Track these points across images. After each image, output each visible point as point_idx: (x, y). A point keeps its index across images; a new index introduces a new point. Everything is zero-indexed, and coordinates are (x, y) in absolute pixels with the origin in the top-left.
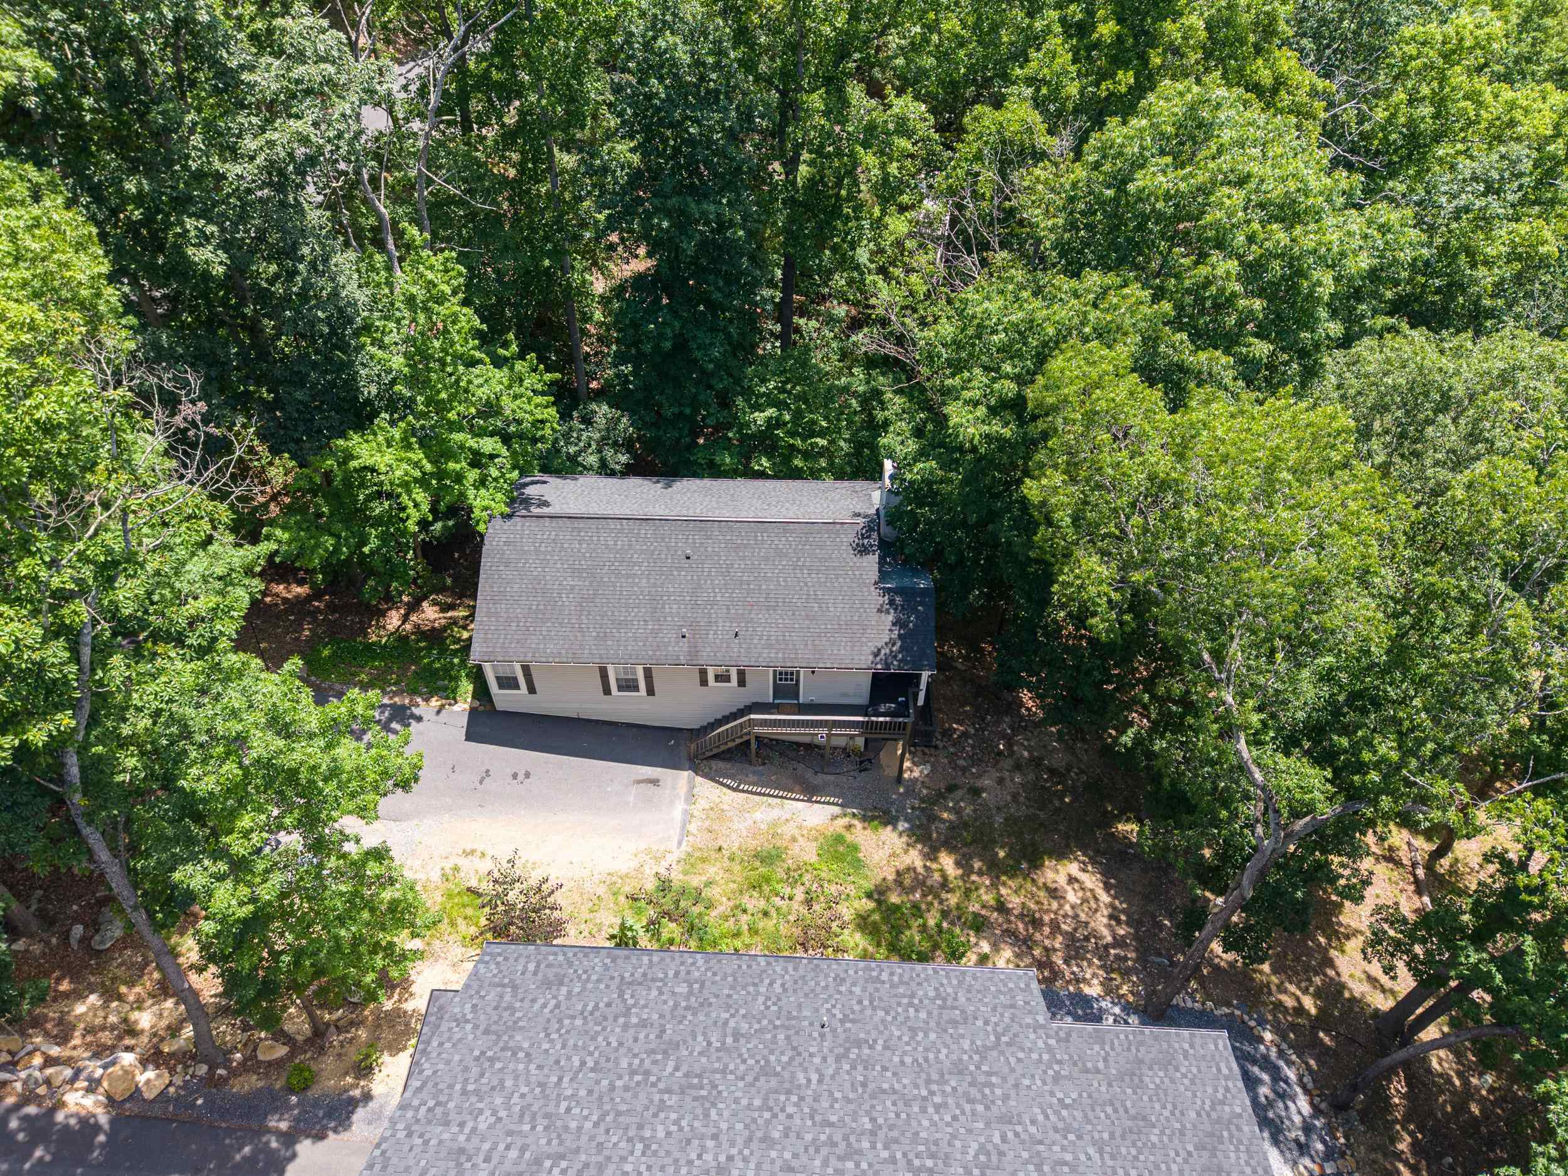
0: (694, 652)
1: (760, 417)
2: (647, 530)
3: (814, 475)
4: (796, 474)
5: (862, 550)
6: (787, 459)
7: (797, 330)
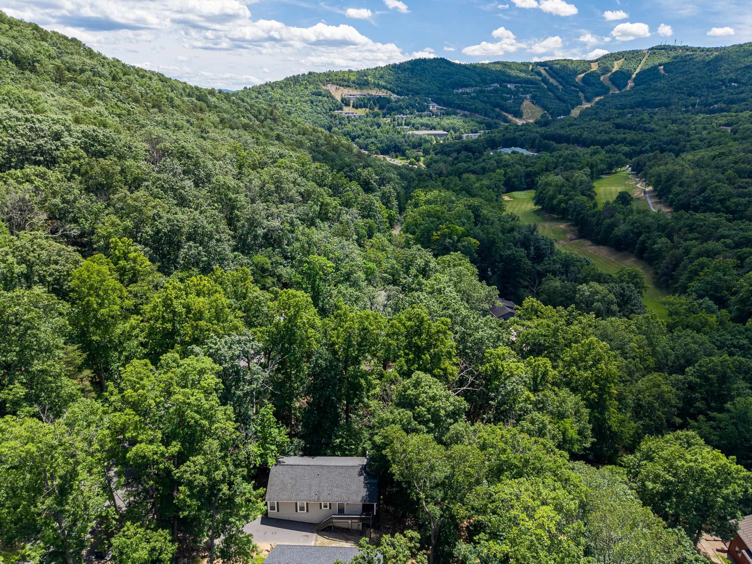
0: (318, 499)
1: (338, 441)
2: (309, 468)
3: (351, 455)
4: (347, 455)
5: (360, 474)
6: (344, 452)
7: (350, 417)
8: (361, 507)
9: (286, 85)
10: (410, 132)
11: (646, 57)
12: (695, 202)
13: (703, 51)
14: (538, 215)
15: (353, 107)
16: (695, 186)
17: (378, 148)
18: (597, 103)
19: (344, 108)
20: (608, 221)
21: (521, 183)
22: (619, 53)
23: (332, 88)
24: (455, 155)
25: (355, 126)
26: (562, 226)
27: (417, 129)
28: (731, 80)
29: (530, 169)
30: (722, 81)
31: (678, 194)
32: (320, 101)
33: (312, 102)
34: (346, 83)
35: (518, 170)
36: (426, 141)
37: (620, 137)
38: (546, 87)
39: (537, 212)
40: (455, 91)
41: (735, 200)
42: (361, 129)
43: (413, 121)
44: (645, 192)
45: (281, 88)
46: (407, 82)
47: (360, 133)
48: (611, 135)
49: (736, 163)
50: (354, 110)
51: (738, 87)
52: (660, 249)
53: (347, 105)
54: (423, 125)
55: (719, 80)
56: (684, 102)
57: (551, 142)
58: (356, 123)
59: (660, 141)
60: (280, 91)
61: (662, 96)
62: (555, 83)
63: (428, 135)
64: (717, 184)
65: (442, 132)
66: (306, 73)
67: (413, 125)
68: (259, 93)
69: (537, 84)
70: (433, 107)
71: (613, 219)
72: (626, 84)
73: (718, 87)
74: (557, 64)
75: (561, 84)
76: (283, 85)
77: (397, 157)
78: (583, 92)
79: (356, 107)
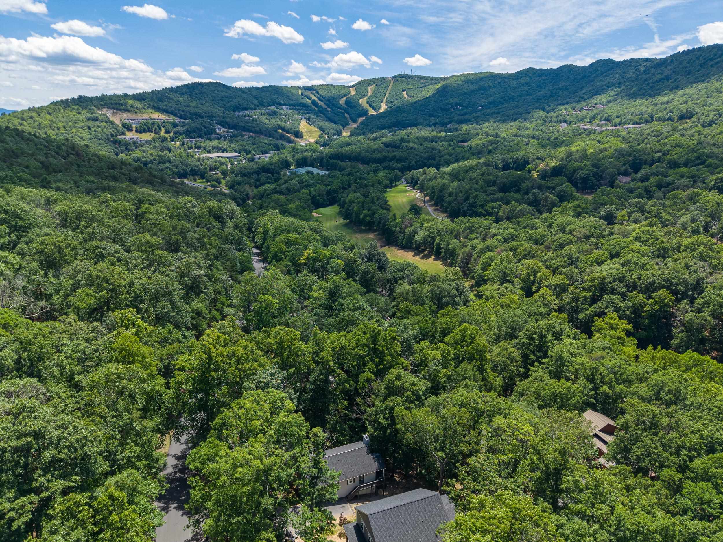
0: (346, 478)
8: (375, 474)
9: (54, 110)
10: (204, 155)
11: (392, 83)
12: (463, 208)
13: (432, 80)
14: (349, 228)
15: (137, 131)
16: (460, 195)
17: (174, 173)
18: (362, 123)
19: (127, 133)
20: (409, 229)
21: (324, 200)
22: (370, 80)
23: (108, 113)
24: (255, 176)
25: (144, 152)
26: (371, 236)
27: (209, 152)
28: (457, 104)
29: (329, 187)
30: (451, 104)
31: (450, 203)
32: (99, 127)
33: (89, 128)
34: (123, 107)
35: (319, 189)
36: (222, 164)
37: (391, 154)
38: (316, 109)
39: (346, 225)
40: (237, 113)
41: (491, 204)
42: (151, 155)
43: (203, 145)
44: (424, 202)
45: (49, 114)
46: (188, 106)
47: (152, 158)
48: (384, 154)
49: (483, 175)
50: (138, 135)
51: (462, 110)
52: (453, 248)
53: (130, 129)
54: (214, 148)
55: (448, 104)
56: (427, 122)
57: (336, 161)
58: (144, 148)
59: (421, 157)
60: (48, 117)
61: (410, 117)
62: (324, 106)
63: (222, 157)
64: (476, 193)
65: (234, 154)
66: (76, 97)
67: (205, 148)
68: (23, 119)
69: (308, 106)
70: (220, 129)
71: (412, 228)
72: (380, 107)
73: (448, 110)
74: (322, 89)
75: (328, 106)
76: (51, 111)
77: (195, 180)
78: (348, 113)
79: (139, 131)
